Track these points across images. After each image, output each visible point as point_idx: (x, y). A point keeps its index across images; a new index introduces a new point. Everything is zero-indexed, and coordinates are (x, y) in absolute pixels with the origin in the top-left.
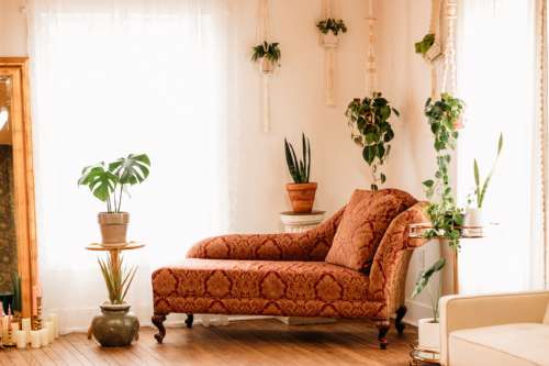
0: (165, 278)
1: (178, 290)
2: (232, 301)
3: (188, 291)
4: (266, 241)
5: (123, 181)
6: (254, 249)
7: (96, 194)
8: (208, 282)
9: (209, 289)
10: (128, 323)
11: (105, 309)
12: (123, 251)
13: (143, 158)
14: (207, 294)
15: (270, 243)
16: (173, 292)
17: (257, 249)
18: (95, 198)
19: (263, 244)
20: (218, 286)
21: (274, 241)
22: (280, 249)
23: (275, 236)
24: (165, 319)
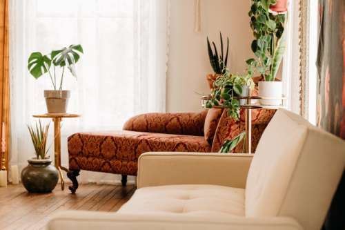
0: (76, 141)
1: (83, 151)
2: (117, 162)
3: (89, 153)
4: (173, 118)
5: (56, 64)
6: (164, 124)
7: (31, 72)
8: (102, 146)
9: (102, 152)
10: (46, 176)
11: (31, 163)
12: (63, 119)
13: (79, 48)
14: (101, 156)
15: (175, 120)
16: (80, 153)
17: (166, 124)
18: (30, 74)
19: (170, 120)
20: (109, 150)
21: (178, 119)
22: (181, 125)
23: (180, 115)
24: (78, 174)
